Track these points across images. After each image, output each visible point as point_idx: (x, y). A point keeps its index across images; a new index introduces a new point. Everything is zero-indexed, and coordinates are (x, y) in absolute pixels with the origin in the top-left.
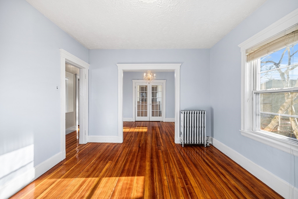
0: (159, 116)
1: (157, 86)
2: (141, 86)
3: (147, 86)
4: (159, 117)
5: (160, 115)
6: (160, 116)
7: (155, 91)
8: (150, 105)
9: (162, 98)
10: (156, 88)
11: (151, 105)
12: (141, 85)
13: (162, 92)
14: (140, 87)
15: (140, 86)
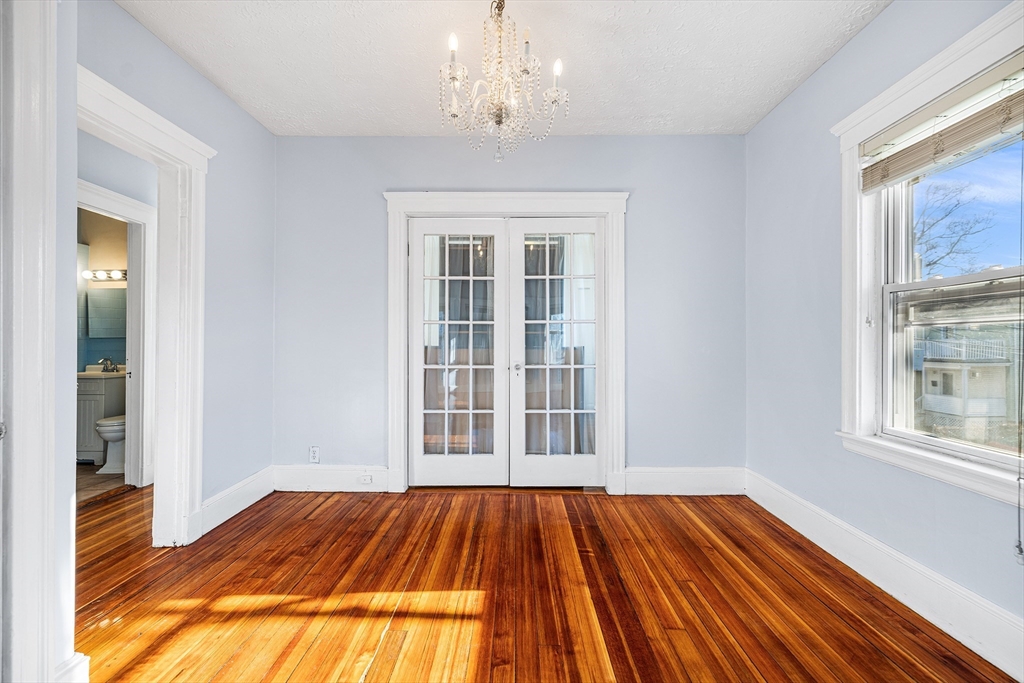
0: (579, 451)
1: (561, 240)
2: (447, 242)
3: (487, 241)
4: (573, 457)
5: (582, 444)
6: (585, 446)
7: (547, 277)
8: (514, 372)
9: (601, 321)
10: (557, 253)
11: (522, 372)
12: (447, 233)
13: (601, 279)
14: (442, 250)
15: (442, 240)
